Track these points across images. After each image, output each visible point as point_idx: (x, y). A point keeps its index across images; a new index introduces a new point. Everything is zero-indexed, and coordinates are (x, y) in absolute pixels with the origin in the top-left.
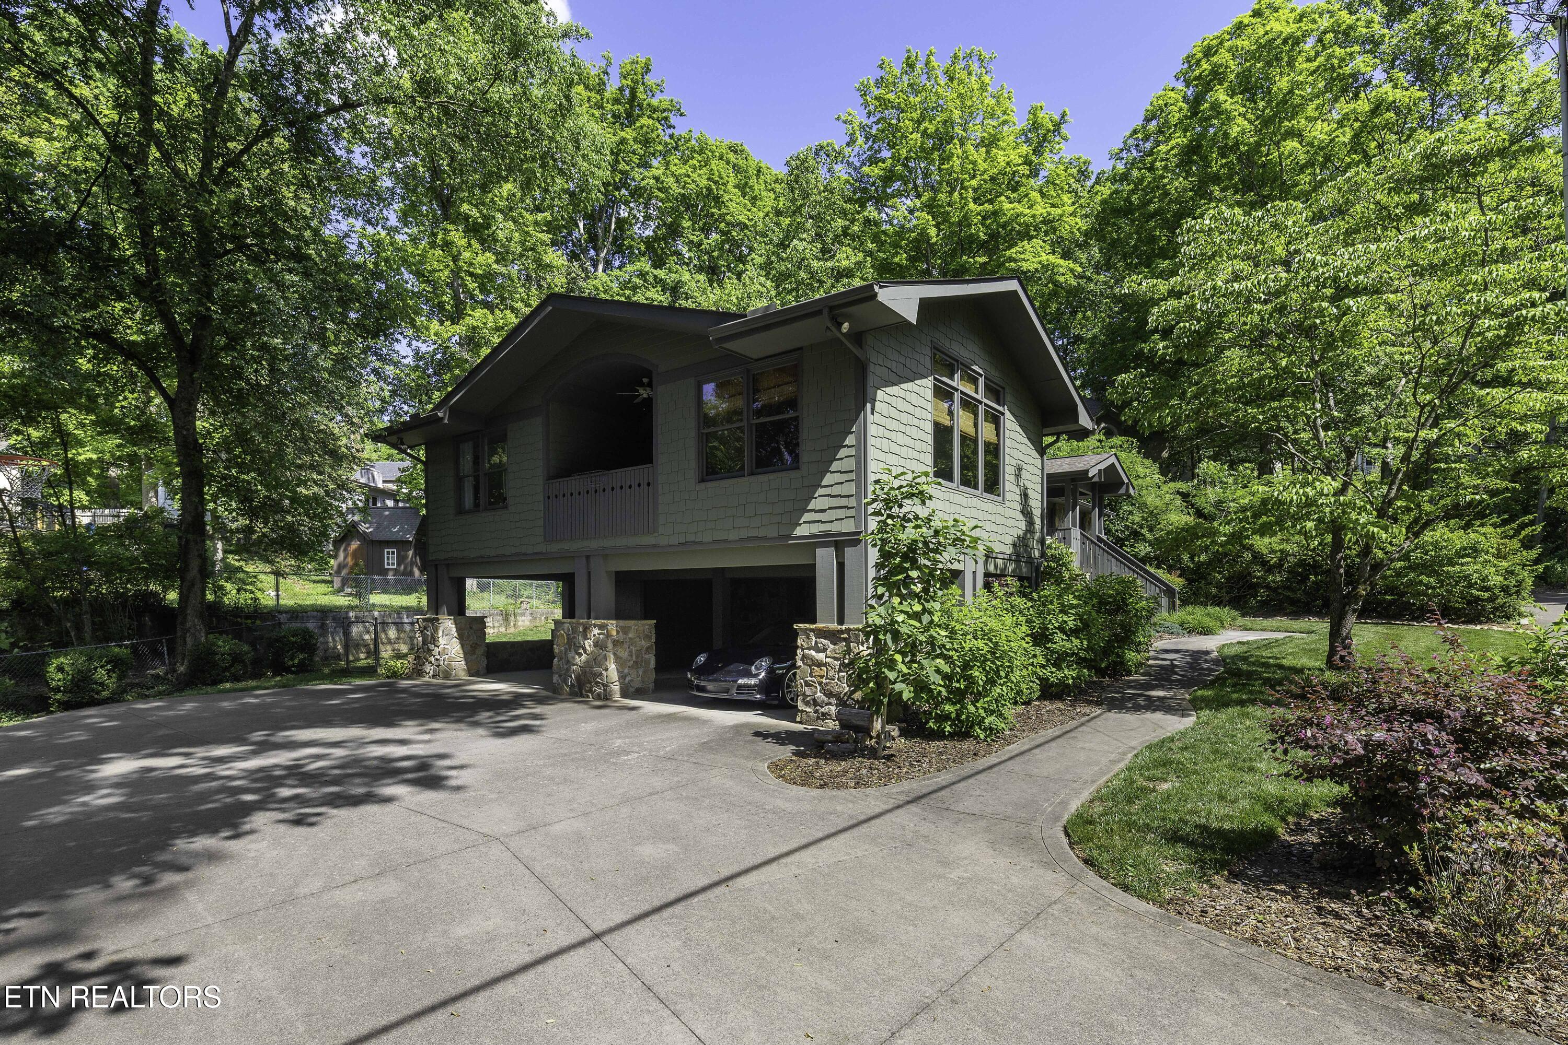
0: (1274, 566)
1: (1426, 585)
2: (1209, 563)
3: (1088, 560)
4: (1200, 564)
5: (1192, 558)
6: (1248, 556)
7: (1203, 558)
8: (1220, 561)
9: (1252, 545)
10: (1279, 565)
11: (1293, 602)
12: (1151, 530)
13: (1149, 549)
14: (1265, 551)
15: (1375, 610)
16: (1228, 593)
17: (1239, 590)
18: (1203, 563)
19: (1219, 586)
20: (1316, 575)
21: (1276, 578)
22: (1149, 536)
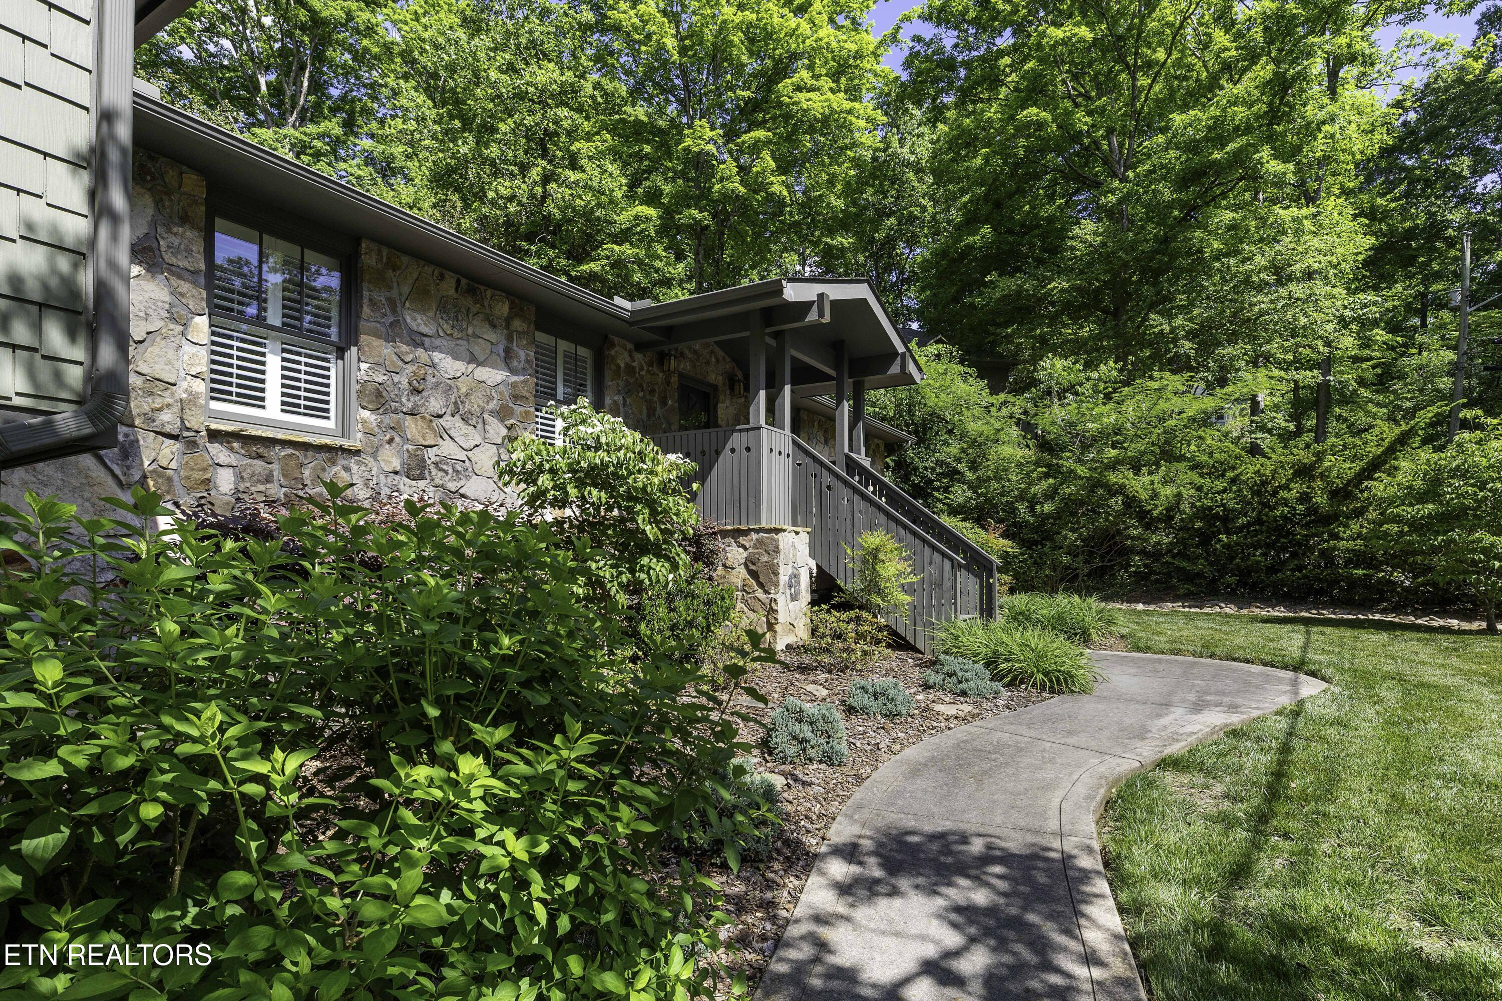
0: (1158, 519)
1: (1485, 551)
2: (1057, 516)
3: (808, 502)
4: (1045, 517)
5: (1032, 509)
6: (1117, 502)
7: (1048, 507)
8: (1073, 514)
9: (1122, 487)
10: (1168, 517)
11: (1189, 577)
12: (973, 467)
13: (969, 494)
14: (1144, 495)
15: (1321, 592)
16: (1086, 562)
17: (1102, 557)
18: (1049, 516)
19: (1073, 552)
20: (1228, 533)
21: (1162, 538)
22: (969, 475)
